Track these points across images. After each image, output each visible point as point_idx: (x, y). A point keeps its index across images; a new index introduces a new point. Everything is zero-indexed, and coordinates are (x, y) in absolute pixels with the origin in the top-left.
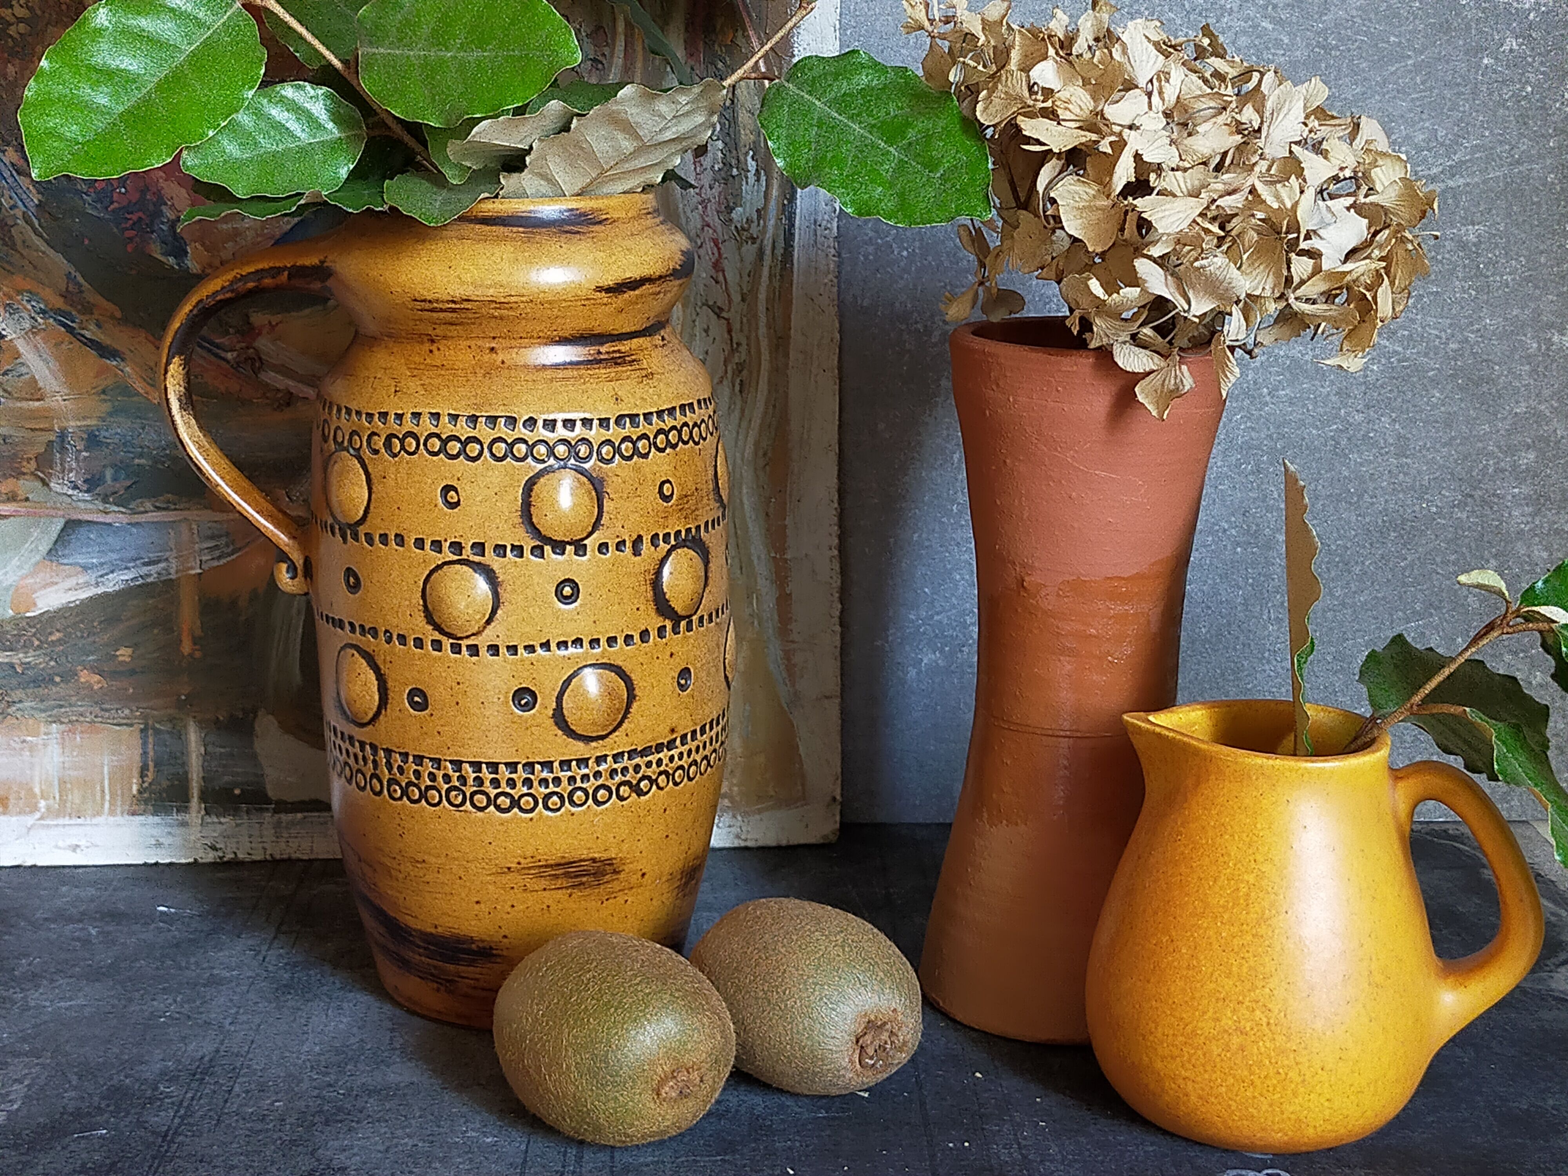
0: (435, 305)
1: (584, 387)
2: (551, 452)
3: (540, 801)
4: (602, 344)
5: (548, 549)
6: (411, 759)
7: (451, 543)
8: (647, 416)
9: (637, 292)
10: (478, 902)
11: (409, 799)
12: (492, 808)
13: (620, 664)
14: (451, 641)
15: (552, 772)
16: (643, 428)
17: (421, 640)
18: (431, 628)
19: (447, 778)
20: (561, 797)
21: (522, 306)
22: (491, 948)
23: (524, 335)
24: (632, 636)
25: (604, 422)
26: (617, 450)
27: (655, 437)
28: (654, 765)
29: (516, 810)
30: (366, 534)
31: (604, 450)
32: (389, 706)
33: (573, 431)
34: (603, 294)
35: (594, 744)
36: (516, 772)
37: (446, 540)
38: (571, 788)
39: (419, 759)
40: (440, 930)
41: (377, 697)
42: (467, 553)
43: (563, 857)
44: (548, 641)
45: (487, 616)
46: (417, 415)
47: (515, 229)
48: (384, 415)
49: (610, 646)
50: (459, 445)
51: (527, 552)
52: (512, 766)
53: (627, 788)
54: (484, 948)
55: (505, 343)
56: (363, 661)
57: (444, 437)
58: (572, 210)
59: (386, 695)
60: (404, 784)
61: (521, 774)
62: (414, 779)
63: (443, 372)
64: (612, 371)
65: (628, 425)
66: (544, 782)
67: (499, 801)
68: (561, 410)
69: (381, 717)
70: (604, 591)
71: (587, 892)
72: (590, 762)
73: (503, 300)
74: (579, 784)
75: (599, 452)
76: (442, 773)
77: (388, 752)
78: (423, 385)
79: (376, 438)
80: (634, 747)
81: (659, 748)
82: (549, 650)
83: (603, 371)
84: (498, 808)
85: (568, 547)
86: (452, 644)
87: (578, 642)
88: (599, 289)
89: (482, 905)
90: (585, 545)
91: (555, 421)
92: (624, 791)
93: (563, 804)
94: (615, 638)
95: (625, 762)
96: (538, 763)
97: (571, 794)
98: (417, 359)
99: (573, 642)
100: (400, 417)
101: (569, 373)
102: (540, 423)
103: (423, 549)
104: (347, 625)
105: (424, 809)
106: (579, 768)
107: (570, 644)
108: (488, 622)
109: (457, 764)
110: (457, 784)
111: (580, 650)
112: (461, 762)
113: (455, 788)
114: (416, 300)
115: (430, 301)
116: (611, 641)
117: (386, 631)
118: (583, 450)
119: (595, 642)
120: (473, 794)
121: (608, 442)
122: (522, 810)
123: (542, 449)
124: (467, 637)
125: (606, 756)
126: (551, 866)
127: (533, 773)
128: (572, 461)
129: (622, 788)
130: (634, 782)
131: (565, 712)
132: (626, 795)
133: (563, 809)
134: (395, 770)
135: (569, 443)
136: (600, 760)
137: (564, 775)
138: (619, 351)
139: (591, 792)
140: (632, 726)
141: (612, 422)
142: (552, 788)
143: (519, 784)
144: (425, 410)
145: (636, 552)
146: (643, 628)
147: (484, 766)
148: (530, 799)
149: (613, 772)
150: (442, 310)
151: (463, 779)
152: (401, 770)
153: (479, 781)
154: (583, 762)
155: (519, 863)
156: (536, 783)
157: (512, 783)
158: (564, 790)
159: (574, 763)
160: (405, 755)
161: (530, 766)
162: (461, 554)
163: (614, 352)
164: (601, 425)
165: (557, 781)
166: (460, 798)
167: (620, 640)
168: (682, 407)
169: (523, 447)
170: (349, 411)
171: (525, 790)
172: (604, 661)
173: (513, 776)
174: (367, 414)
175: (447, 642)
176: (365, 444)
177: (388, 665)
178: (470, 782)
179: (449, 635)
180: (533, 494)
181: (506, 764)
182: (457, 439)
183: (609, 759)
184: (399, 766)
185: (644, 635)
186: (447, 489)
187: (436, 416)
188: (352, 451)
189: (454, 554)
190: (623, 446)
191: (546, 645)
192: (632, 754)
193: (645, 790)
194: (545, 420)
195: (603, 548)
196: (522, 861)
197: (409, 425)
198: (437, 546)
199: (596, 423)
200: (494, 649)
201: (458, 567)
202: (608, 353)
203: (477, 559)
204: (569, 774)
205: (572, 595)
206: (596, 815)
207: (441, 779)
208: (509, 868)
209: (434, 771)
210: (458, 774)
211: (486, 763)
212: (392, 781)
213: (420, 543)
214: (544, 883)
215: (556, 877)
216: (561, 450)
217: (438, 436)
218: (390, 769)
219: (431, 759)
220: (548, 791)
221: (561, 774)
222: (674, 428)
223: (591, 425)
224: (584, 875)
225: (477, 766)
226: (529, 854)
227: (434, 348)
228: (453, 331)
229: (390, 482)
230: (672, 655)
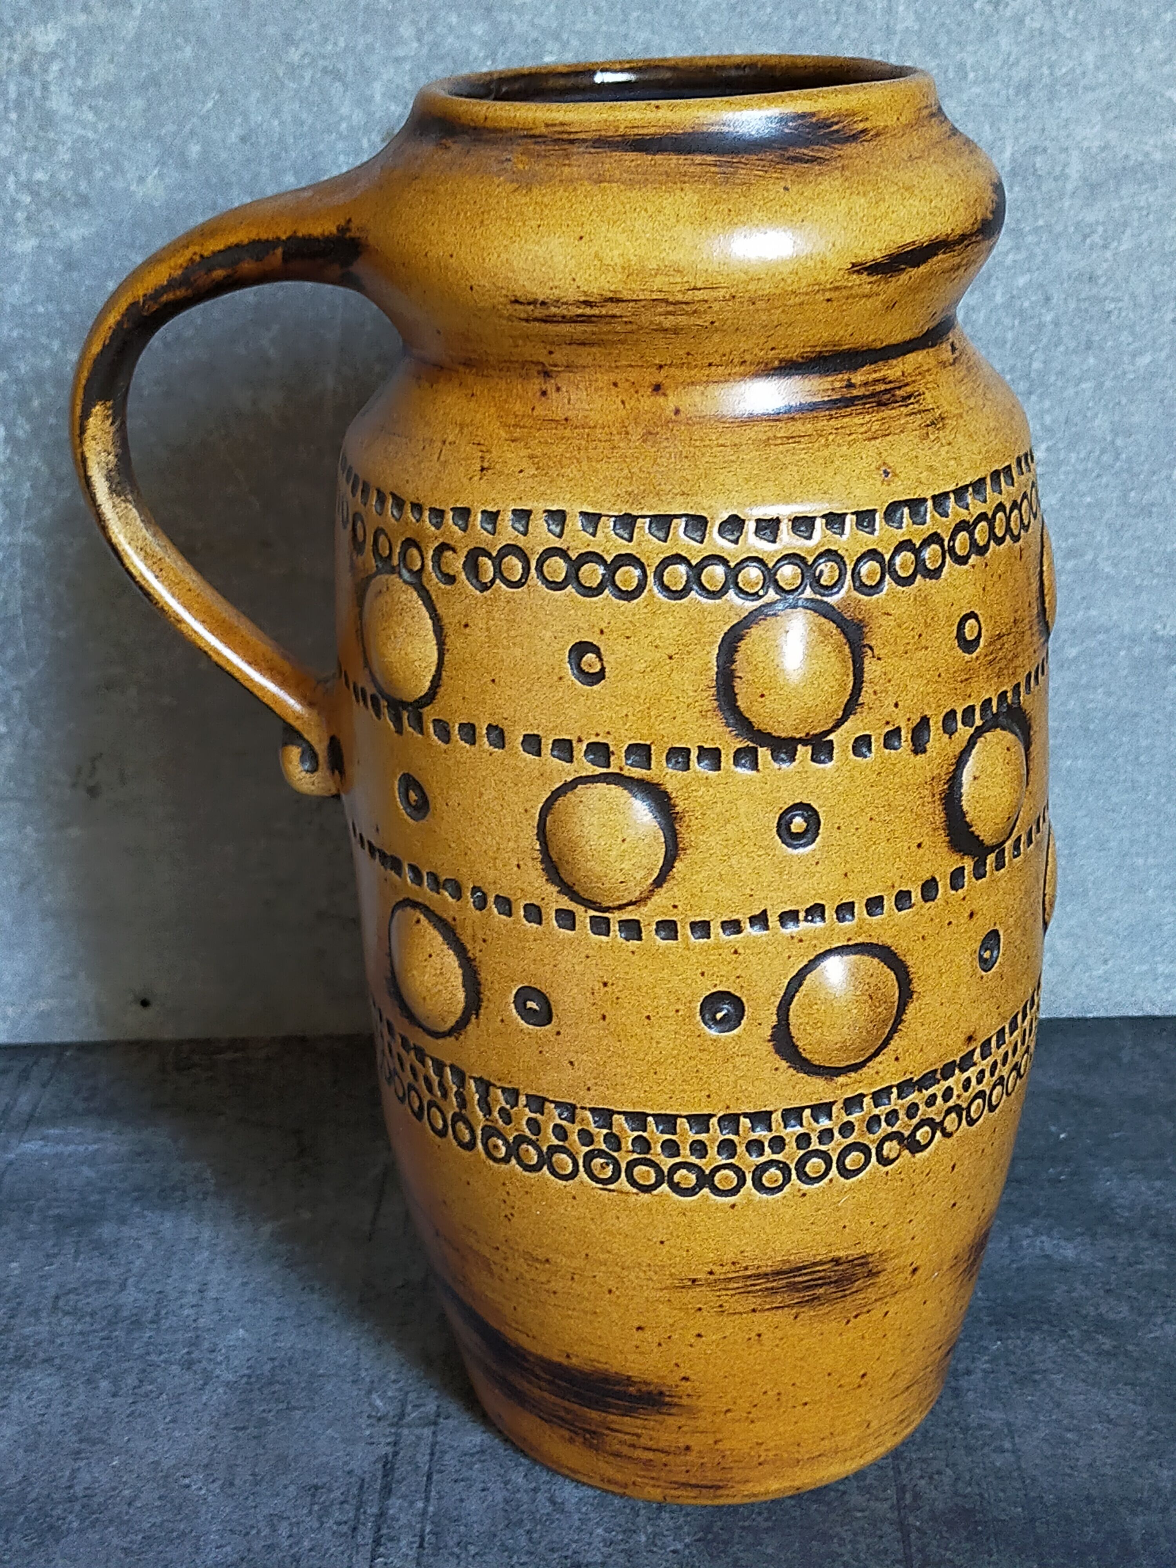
0: (553, 310)
1: (826, 453)
2: (770, 577)
3: (749, 1177)
4: (855, 368)
5: (764, 753)
6: (523, 1100)
7: (588, 745)
8: (939, 500)
9: (923, 269)
10: (639, 1328)
11: (520, 1162)
12: (665, 1187)
13: (889, 942)
14: (592, 913)
15: (770, 1130)
16: (933, 522)
17: (538, 909)
18: (554, 889)
19: (586, 1137)
20: (784, 1168)
21: (716, 306)
22: (661, 1393)
23: (716, 359)
24: (909, 893)
25: (865, 518)
26: (888, 568)
27: (952, 538)
28: (939, 1100)
29: (706, 1191)
30: (436, 722)
31: (865, 569)
32: (482, 1011)
33: (809, 538)
34: (864, 276)
35: (841, 1079)
36: (708, 1131)
37: (580, 740)
38: (802, 1152)
39: (538, 1103)
40: (574, 1360)
41: (461, 995)
42: (618, 763)
43: (784, 1262)
44: (765, 912)
45: (656, 873)
46: (523, 516)
47: (698, 159)
48: (464, 514)
49: (870, 914)
50: (601, 570)
51: (727, 760)
52: (701, 1121)
53: (895, 1142)
54: (650, 1393)
55: (683, 374)
56: (435, 933)
57: (574, 555)
58: (803, 116)
59: (479, 993)
60: (511, 1139)
61: (715, 1135)
62: (527, 1133)
63: (567, 433)
64: (872, 420)
65: (906, 520)
66: (756, 1146)
67: (676, 1178)
68: (788, 500)
69: (470, 1027)
70: (863, 820)
71: (826, 1308)
72: (834, 1109)
73: (679, 297)
74: (815, 1145)
75: (855, 573)
76: (577, 1127)
77: (485, 1086)
78: (531, 457)
79: (449, 554)
80: (908, 1076)
81: (948, 1071)
82: (766, 927)
83: (858, 420)
84: (676, 1188)
85: (799, 747)
86: (591, 917)
87: (816, 911)
88: (858, 268)
89: (647, 1334)
90: (831, 742)
91: (777, 521)
92: (890, 1148)
93: (787, 1179)
94: (881, 898)
95: (895, 1102)
96: (746, 1115)
97: (801, 1163)
98: (518, 407)
99: (808, 911)
100: (492, 517)
101: (799, 428)
102: (750, 526)
103: (539, 755)
104: (406, 869)
105: (546, 1182)
106: (817, 1121)
107: (802, 915)
108: (659, 882)
109: (605, 1116)
110: (603, 1147)
111: (819, 924)
112: (612, 1113)
113: (601, 1153)
114: (516, 301)
115: (543, 303)
116: (874, 905)
117: (475, 889)
118: (827, 571)
119: (845, 910)
120: (631, 1165)
121: (873, 554)
122: (716, 1191)
123: (753, 573)
124: (620, 908)
125: (862, 1096)
126: (767, 1274)
127: (737, 1133)
128: (808, 593)
129: (887, 1145)
130: (906, 1134)
131: (793, 1031)
132: (892, 1156)
133: (787, 1188)
134: (496, 1114)
135: (803, 559)
136: (853, 1103)
137: (791, 1133)
138: (883, 380)
139: (835, 1159)
140: (906, 1042)
141: (878, 517)
142: (768, 1155)
143: (712, 1151)
144: (539, 507)
145: (919, 748)
146: (927, 876)
147: (650, 1119)
148: (730, 1173)
149: (873, 1122)
150: (565, 319)
151: (614, 1141)
152: (505, 1114)
153: (642, 1144)
154: (822, 1109)
155: (711, 1273)
156: (741, 1149)
157: (699, 1148)
158: (791, 1156)
159: (807, 1112)
160: (513, 1094)
161: (731, 1121)
162: (608, 766)
163: (876, 381)
164: (859, 524)
165: (778, 1143)
166: (609, 1172)
167: (889, 903)
168: (995, 475)
169: (719, 571)
170: (399, 503)
171: (722, 1161)
172: (860, 940)
173: (702, 1137)
174: (432, 510)
175: (584, 916)
176: (429, 564)
177: (480, 945)
178: (627, 1144)
179: (589, 904)
180: (738, 657)
181: (688, 1117)
182: (597, 558)
183: (867, 1101)
184: (502, 1110)
185: (929, 889)
186: (581, 649)
187: (558, 517)
188: (406, 575)
189: (593, 763)
190: (898, 560)
191: (760, 920)
192: (904, 1088)
193: (923, 1143)
194: (758, 521)
195: (862, 744)
196: (716, 1269)
197: (508, 533)
198: (564, 748)
199: (850, 520)
200: (668, 928)
201: (601, 786)
202: (866, 384)
203: (637, 773)
204: (799, 1130)
205: (806, 831)
206: (842, 1192)
207: (575, 1137)
208: (694, 1281)
209: (564, 1123)
210: (605, 1131)
211: (653, 1115)
212: (490, 1132)
213: (532, 743)
214: (753, 1301)
215: (773, 1291)
216: (788, 573)
217: (562, 553)
218: (488, 1111)
219: (558, 1105)
220: (762, 1159)
221: (783, 1133)
222: (982, 517)
223: (843, 523)
224: (821, 1286)
225: (638, 1119)
226: (729, 1256)
227: (550, 386)
228: (584, 356)
229: (478, 633)
230: (971, 915)
